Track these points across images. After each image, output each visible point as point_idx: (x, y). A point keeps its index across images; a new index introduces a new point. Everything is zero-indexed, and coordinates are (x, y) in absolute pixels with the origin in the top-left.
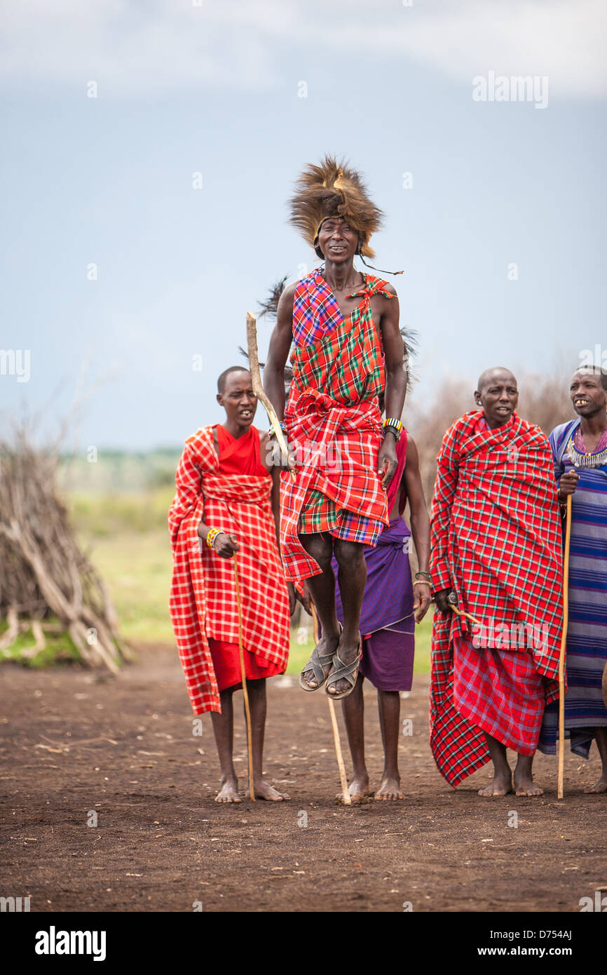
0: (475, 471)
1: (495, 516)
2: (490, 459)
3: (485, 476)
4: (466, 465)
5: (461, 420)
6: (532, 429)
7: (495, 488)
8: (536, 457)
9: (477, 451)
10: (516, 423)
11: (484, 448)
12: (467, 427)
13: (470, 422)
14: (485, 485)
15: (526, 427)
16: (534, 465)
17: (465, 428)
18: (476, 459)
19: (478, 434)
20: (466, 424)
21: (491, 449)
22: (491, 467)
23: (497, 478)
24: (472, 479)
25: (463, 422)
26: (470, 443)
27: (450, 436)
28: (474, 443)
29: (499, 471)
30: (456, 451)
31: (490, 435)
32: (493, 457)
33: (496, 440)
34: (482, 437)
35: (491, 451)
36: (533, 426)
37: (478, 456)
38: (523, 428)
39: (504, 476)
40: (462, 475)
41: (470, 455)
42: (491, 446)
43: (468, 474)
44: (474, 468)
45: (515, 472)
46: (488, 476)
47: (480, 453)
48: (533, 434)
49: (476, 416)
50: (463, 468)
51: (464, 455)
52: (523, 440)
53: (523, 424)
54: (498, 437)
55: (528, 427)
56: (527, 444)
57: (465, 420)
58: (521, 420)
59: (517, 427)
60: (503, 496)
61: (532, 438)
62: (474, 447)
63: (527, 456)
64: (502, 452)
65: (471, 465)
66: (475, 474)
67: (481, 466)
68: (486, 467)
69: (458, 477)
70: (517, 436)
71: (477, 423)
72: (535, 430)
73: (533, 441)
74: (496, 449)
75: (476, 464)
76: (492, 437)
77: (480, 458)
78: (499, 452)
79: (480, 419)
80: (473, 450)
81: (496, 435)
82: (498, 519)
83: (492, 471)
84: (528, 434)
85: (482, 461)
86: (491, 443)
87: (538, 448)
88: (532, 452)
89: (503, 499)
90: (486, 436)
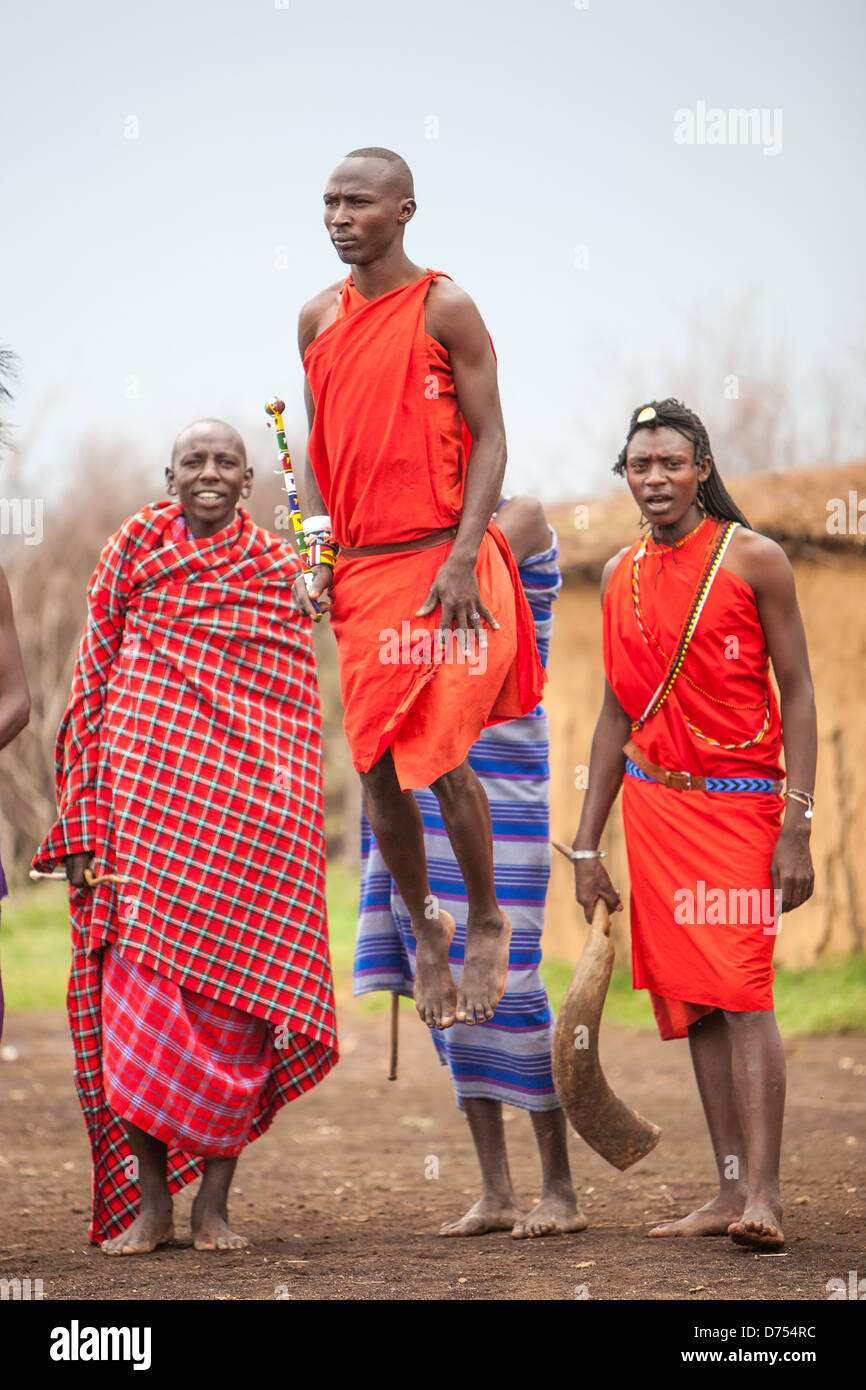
0: (158, 616)
1: (185, 710)
2: (189, 595)
3: (175, 628)
4: (142, 604)
5: (139, 517)
6: (275, 547)
7: (192, 652)
8: (276, 600)
9: (164, 579)
10: (245, 534)
11: (178, 574)
12: (150, 532)
13: (157, 522)
14: (175, 644)
15: (263, 542)
16: (273, 616)
17: (144, 533)
18: (161, 595)
19: (169, 546)
20: (149, 525)
21: (192, 577)
22: (189, 611)
23: (200, 633)
24: (148, 635)
25: (142, 521)
26: (153, 562)
27: (116, 547)
28: (160, 563)
29: (204, 621)
30: (125, 576)
31: (191, 550)
32: (194, 592)
33: (203, 561)
34: (176, 553)
35: (192, 582)
36: (277, 541)
37: (164, 589)
38: (259, 544)
39: (213, 630)
40: (131, 623)
41: (150, 585)
42: (193, 570)
43: (143, 623)
44: (155, 610)
45: (234, 625)
46: (180, 628)
47: (170, 583)
48: (278, 557)
49: (169, 512)
50: (135, 609)
51: (139, 583)
52: (255, 566)
53: (259, 537)
54: (207, 555)
55: (269, 542)
56: (264, 575)
57: (147, 518)
58: (255, 528)
59: (247, 540)
60: (208, 668)
61: (276, 565)
62: (158, 570)
63: (260, 597)
64: (214, 585)
65: (151, 605)
66: (157, 623)
67: (168, 607)
68: (179, 610)
69: (122, 627)
70: (245, 559)
71: (169, 525)
72: (282, 549)
73: (274, 572)
74: (201, 579)
75: (160, 604)
76: (197, 554)
77: (169, 592)
78: (206, 585)
79: (175, 518)
80: (157, 576)
81: (204, 551)
82: (189, 716)
83: (190, 620)
84: (268, 556)
85: (172, 599)
86: (193, 566)
87: (283, 584)
88: (270, 590)
89: (206, 676)
90: (183, 550)
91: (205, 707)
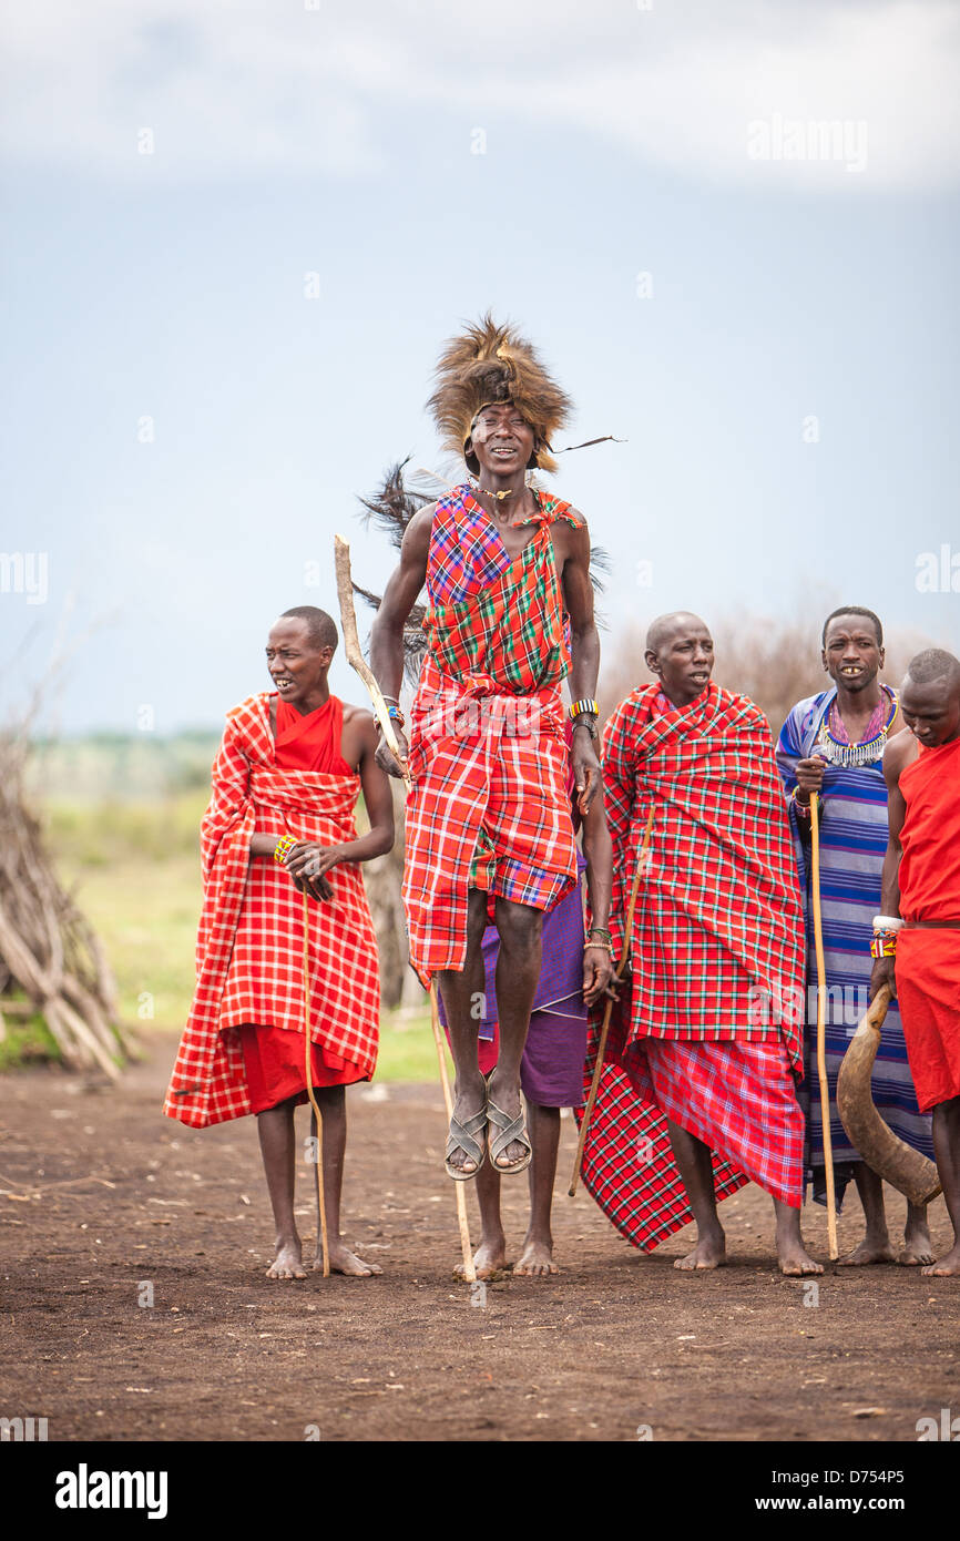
0: (662, 774)
1: (700, 841)
2: (683, 753)
3: (678, 781)
4: (647, 768)
5: (628, 701)
6: (737, 700)
7: (695, 798)
8: (750, 741)
9: (662, 744)
10: (713, 694)
11: (671, 738)
12: (640, 710)
13: (643, 703)
14: (680, 794)
15: (729, 698)
16: (750, 755)
17: (636, 713)
18: (662, 757)
19: (658, 718)
20: (637, 706)
21: (682, 737)
22: (685, 765)
23: (698, 782)
24: (658, 788)
25: (632, 703)
26: (649, 733)
27: (615, 728)
28: (655, 732)
29: (699, 770)
30: (627, 749)
31: (677, 718)
32: (686, 749)
33: (688, 723)
34: (666, 721)
35: (683, 741)
36: (737, 695)
37: (663, 752)
38: (725, 700)
39: (708, 777)
40: (642, 784)
41: (651, 751)
42: (682, 732)
43: (651, 781)
44: (660, 770)
45: (723, 768)
46: (682, 780)
47: (667, 746)
48: (742, 707)
49: (650, 692)
50: (642, 772)
51: (642, 752)
52: (727, 718)
53: (724, 695)
54: (690, 718)
55: (732, 698)
56: (735, 724)
57: (635, 700)
58: (720, 689)
59: (716, 699)
60: (709, 808)
61: (741, 714)
62: (656, 738)
63: (737, 741)
64: (700, 740)
65: (656, 766)
66: (662, 779)
67: (670, 766)
68: (679, 766)
69: (635, 788)
70: (718, 714)
71: (654, 701)
72: (742, 701)
73: (742, 719)
74: (690, 737)
75: (663, 764)
76: (682, 720)
77: (668, 754)
78: (695, 741)
79: (657, 695)
80: (656, 743)
81: (686, 717)
82: (703, 846)
83: (688, 771)
84: (734, 707)
85: (670, 758)
86: (682, 728)
87: (752, 728)
88: (743, 734)
89: (709, 815)
90: (672, 719)
91: (714, 837)
